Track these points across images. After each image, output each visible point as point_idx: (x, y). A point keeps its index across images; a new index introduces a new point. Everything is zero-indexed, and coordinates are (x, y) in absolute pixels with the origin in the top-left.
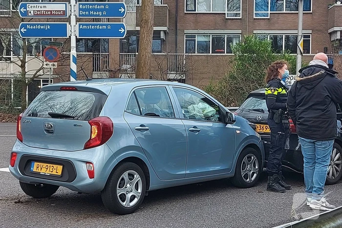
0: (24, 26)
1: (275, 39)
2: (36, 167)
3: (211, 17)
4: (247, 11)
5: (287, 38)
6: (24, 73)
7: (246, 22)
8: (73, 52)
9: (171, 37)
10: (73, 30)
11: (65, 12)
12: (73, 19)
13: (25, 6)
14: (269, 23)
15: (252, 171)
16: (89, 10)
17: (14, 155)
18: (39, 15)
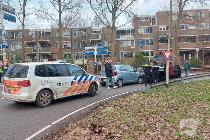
0: (84, 52)
1: (143, 53)
2: (104, 80)
3: (127, 48)
4: (136, 46)
5: (147, 52)
6: (83, 63)
7: (136, 49)
8: (96, 58)
9: (117, 53)
10: (96, 53)
11: (93, 49)
12: (95, 50)
13: (84, 48)
14: (142, 48)
15: (140, 81)
16: (99, 48)
17: (100, 78)
18: (88, 50)
